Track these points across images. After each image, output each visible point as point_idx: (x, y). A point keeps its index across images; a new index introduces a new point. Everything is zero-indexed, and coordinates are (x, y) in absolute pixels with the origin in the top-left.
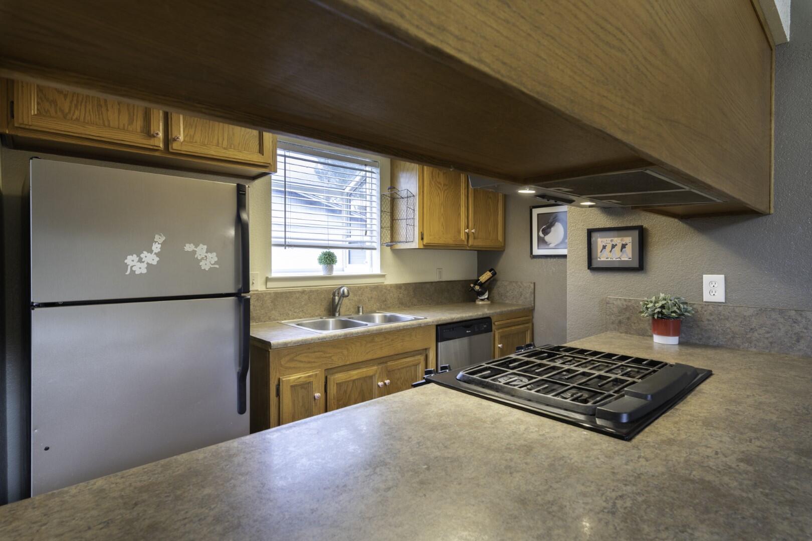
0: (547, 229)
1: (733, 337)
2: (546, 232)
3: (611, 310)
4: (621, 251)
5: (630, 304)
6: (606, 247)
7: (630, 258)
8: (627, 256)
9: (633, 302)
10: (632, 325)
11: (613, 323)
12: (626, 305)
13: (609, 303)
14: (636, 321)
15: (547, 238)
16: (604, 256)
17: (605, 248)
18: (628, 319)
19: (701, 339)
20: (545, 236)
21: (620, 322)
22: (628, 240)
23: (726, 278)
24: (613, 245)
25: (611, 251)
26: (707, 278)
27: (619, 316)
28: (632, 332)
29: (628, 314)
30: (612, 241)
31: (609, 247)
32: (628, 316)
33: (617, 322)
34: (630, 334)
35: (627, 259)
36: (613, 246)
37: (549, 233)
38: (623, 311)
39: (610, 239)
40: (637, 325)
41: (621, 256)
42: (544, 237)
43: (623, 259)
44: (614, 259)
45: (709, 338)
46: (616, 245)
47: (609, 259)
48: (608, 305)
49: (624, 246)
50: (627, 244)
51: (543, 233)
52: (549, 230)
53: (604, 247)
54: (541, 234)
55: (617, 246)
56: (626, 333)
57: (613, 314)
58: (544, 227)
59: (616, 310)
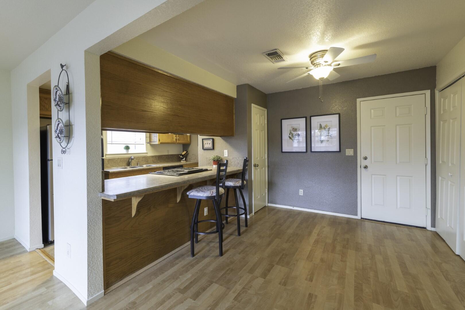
12: (210, 158)
16: (206, 146)
21: (209, 163)
22: (210, 142)
23: (228, 151)
26: (224, 151)
36: (208, 143)
38: (210, 160)
39: (207, 141)
44: (208, 147)
53: (206, 143)
59: (208, 160)
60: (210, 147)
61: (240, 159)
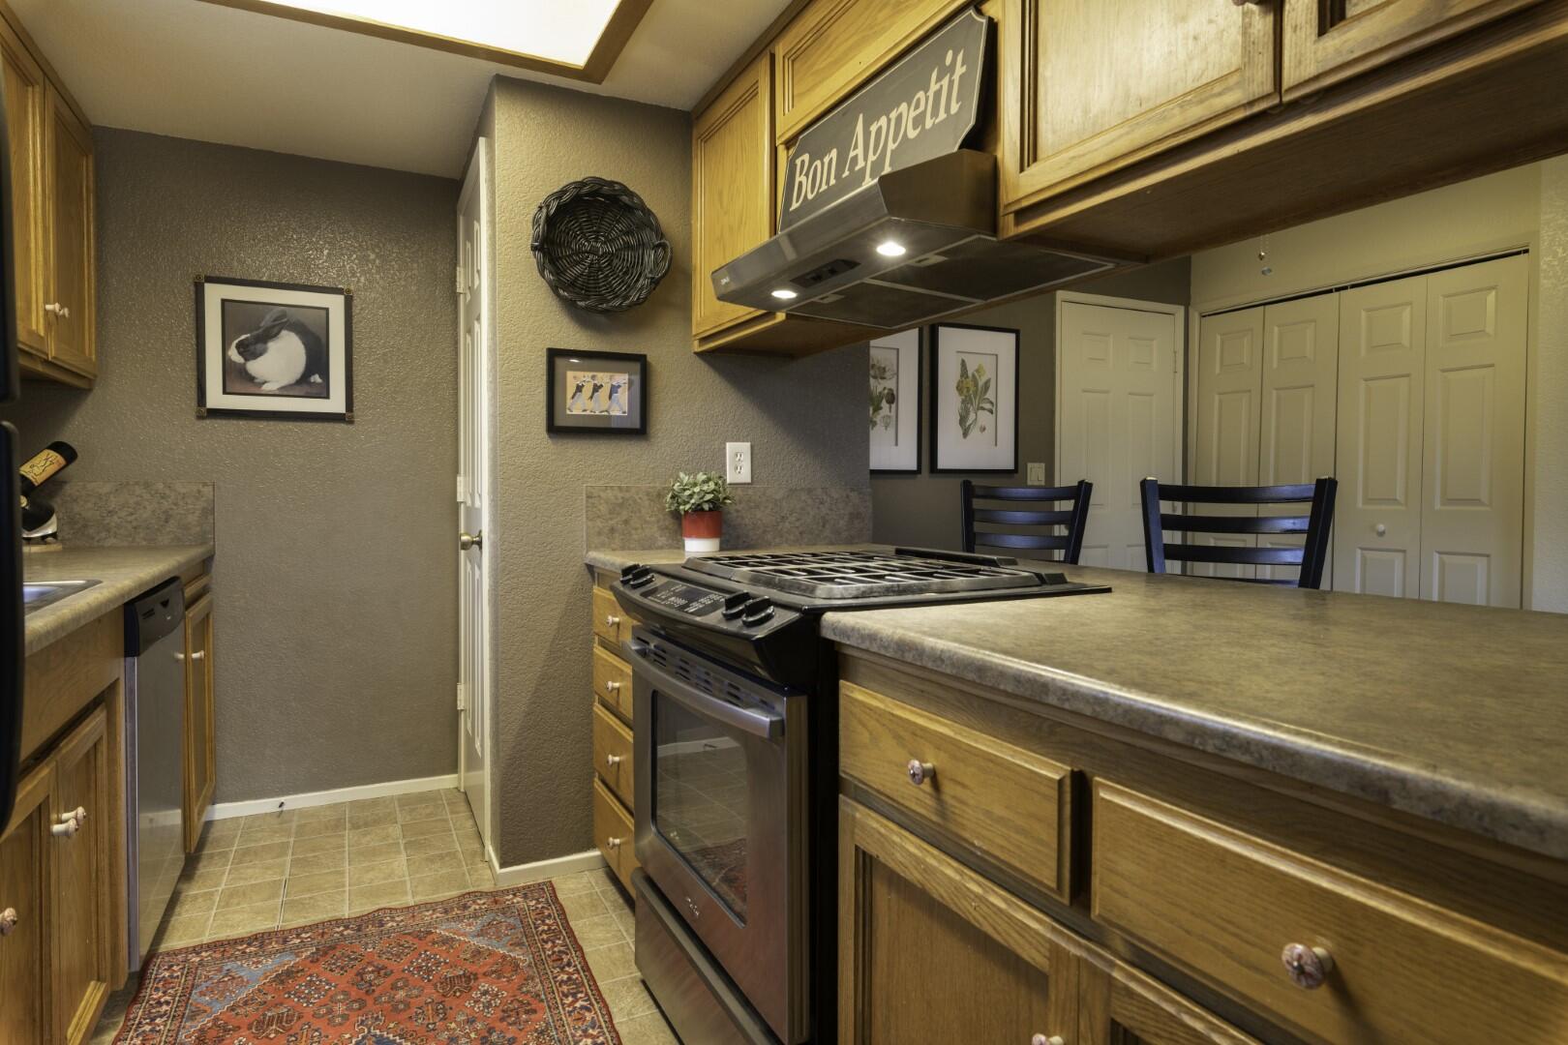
0: (256, 343)
1: (765, 532)
2: (249, 350)
3: (594, 509)
4: (610, 397)
5: (627, 495)
6: (584, 390)
7: (624, 413)
8: (620, 406)
9: (633, 490)
10: (633, 532)
11: (599, 534)
12: (623, 498)
13: (591, 497)
14: (638, 526)
15: (255, 367)
16: (578, 407)
17: (581, 391)
18: (626, 522)
19: (728, 541)
20: (246, 360)
21: (612, 530)
22: (622, 379)
23: (752, 447)
24: (595, 385)
25: (591, 397)
26: (730, 447)
27: (611, 519)
28: (632, 546)
29: (625, 515)
30: (593, 377)
31: (588, 390)
32: (624, 518)
33: (606, 530)
34: (629, 549)
35: (619, 414)
36: (596, 388)
37: (261, 354)
38: (618, 509)
39: (591, 374)
40: (639, 531)
41: (610, 407)
42: (245, 364)
43: (612, 413)
44: (597, 413)
45: (738, 537)
46: (602, 386)
47: (588, 413)
48: (590, 500)
49: (614, 390)
50: (619, 386)
51: (240, 353)
52: (259, 346)
53: (579, 389)
54: (234, 355)
55: (602, 389)
56: (623, 548)
57: (599, 517)
58: (243, 337)
59: (603, 509)
60: (616, 412)
61: (836, 496)
